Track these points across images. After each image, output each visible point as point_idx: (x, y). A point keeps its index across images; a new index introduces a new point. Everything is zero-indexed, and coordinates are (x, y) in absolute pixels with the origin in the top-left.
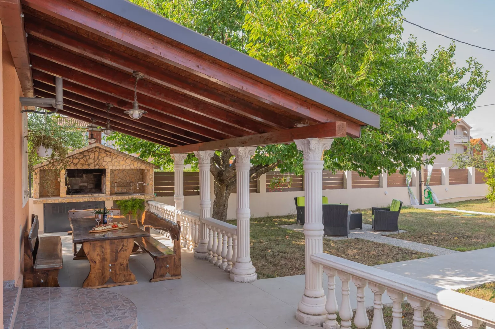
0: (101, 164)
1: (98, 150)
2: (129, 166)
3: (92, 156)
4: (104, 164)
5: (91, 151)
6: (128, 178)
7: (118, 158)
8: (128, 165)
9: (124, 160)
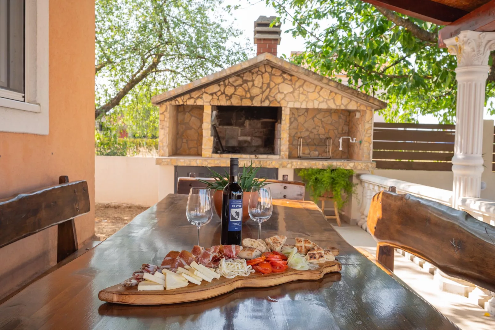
0: (274, 97)
1: (269, 69)
2: (326, 102)
3: (258, 81)
4: (279, 97)
5: (257, 72)
6: (322, 131)
7: (305, 87)
8: (323, 102)
9: (317, 90)
